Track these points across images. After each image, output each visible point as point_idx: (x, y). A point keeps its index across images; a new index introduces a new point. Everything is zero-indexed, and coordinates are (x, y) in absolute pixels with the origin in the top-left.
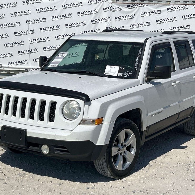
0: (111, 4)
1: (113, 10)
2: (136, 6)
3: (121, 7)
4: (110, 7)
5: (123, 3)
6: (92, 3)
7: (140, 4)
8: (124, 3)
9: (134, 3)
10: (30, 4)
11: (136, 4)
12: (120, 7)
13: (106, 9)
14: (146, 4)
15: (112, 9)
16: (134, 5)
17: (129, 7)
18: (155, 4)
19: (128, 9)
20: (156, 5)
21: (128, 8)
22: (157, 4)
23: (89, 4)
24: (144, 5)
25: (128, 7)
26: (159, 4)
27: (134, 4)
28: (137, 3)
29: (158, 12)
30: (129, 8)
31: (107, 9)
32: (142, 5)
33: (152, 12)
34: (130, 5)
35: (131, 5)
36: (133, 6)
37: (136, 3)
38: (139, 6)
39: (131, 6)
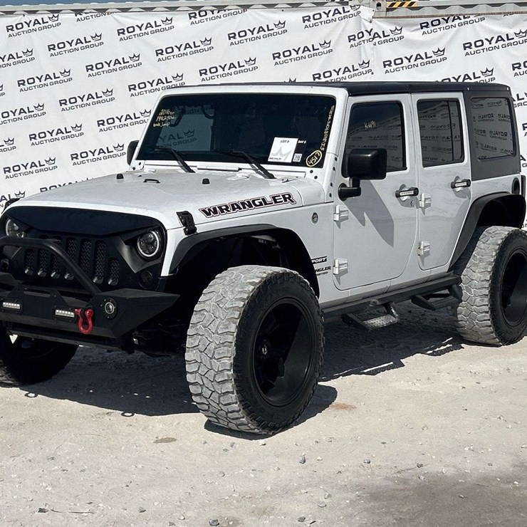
0: (371, 22)
1: (377, 40)
2: (449, 24)
3: (401, 29)
4: (366, 31)
5: (408, 17)
6: (314, 22)
7: (461, 17)
8: (412, 17)
9: (442, 16)
10: (139, 35)
11: (446, 18)
12: (399, 28)
13: (357, 38)
14: (479, 15)
15: (374, 37)
16: (441, 20)
17: (427, 27)
18: (506, 14)
19: (424, 33)
20: (509, 17)
21: (423, 31)
22: (513, 13)
23: (306, 26)
24: (472, 18)
25: (422, 28)
26: (522, 13)
27: (440, 18)
28: (452, 15)
29: (516, 39)
30: (425, 29)
31: (359, 38)
32: (466, 20)
33: (500, 38)
34: (429, 20)
35: (432, 22)
36: (439, 24)
37: (446, 16)
38: (457, 22)
39: (433, 25)
